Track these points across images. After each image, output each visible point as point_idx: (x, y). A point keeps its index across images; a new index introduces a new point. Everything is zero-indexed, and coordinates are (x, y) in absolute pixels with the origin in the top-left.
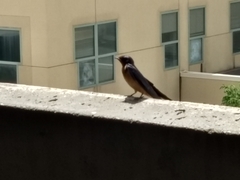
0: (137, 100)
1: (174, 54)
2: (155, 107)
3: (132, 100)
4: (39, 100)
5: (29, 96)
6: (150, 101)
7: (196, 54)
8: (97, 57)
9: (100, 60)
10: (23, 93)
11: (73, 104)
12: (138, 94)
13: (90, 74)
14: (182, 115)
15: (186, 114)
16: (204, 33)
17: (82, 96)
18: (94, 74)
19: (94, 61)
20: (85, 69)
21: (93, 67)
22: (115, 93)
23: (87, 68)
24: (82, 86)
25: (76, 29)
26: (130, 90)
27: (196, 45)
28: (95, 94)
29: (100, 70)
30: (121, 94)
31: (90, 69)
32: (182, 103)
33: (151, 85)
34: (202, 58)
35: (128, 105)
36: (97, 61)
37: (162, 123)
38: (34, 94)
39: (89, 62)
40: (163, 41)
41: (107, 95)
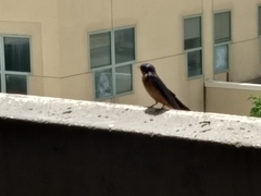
0: (158, 112)
1: (198, 62)
2: (177, 118)
3: (153, 111)
4: (52, 112)
5: (40, 108)
6: (172, 113)
7: (221, 62)
8: (114, 66)
9: (118, 69)
10: (34, 105)
11: (89, 116)
12: (159, 106)
13: (106, 85)
14: (207, 127)
15: (211, 126)
16: (229, 39)
17: (98, 107)
18: (111, 85)
19: (110, 70)
20: (102, 79)
21: (110, 77)
22: (134, 104)
23: (103, 78)
24: (98, 97)
25: (91, 36)
26: (151, 101)
27: (221, 52)
28: (112, 105)
29: (117, 80)
30: (141, 105)
31: (106, 78)
32: (207, 114)
33: (173, 95)
34: (227, 66)
35: (148, 117)
36: (114, 70)
37: (185, 137)
38: (46, 105)
39: (105, 71)
40: (186, 48)
41: (126, 107)
